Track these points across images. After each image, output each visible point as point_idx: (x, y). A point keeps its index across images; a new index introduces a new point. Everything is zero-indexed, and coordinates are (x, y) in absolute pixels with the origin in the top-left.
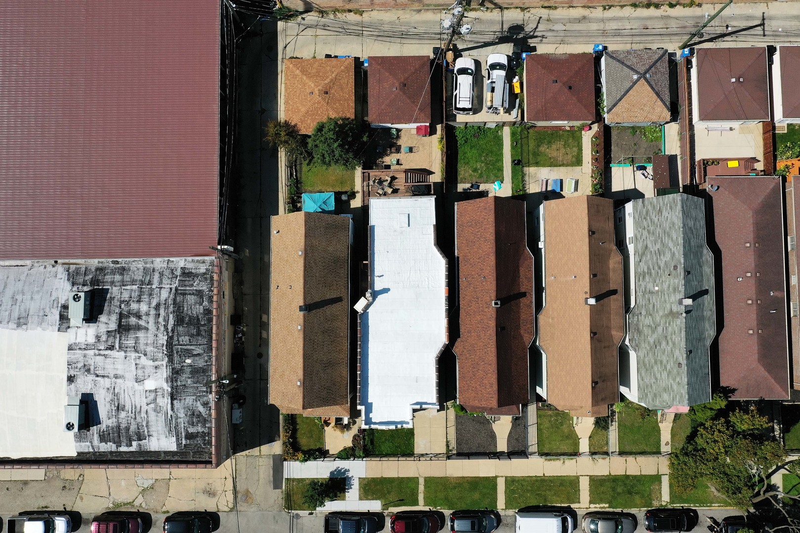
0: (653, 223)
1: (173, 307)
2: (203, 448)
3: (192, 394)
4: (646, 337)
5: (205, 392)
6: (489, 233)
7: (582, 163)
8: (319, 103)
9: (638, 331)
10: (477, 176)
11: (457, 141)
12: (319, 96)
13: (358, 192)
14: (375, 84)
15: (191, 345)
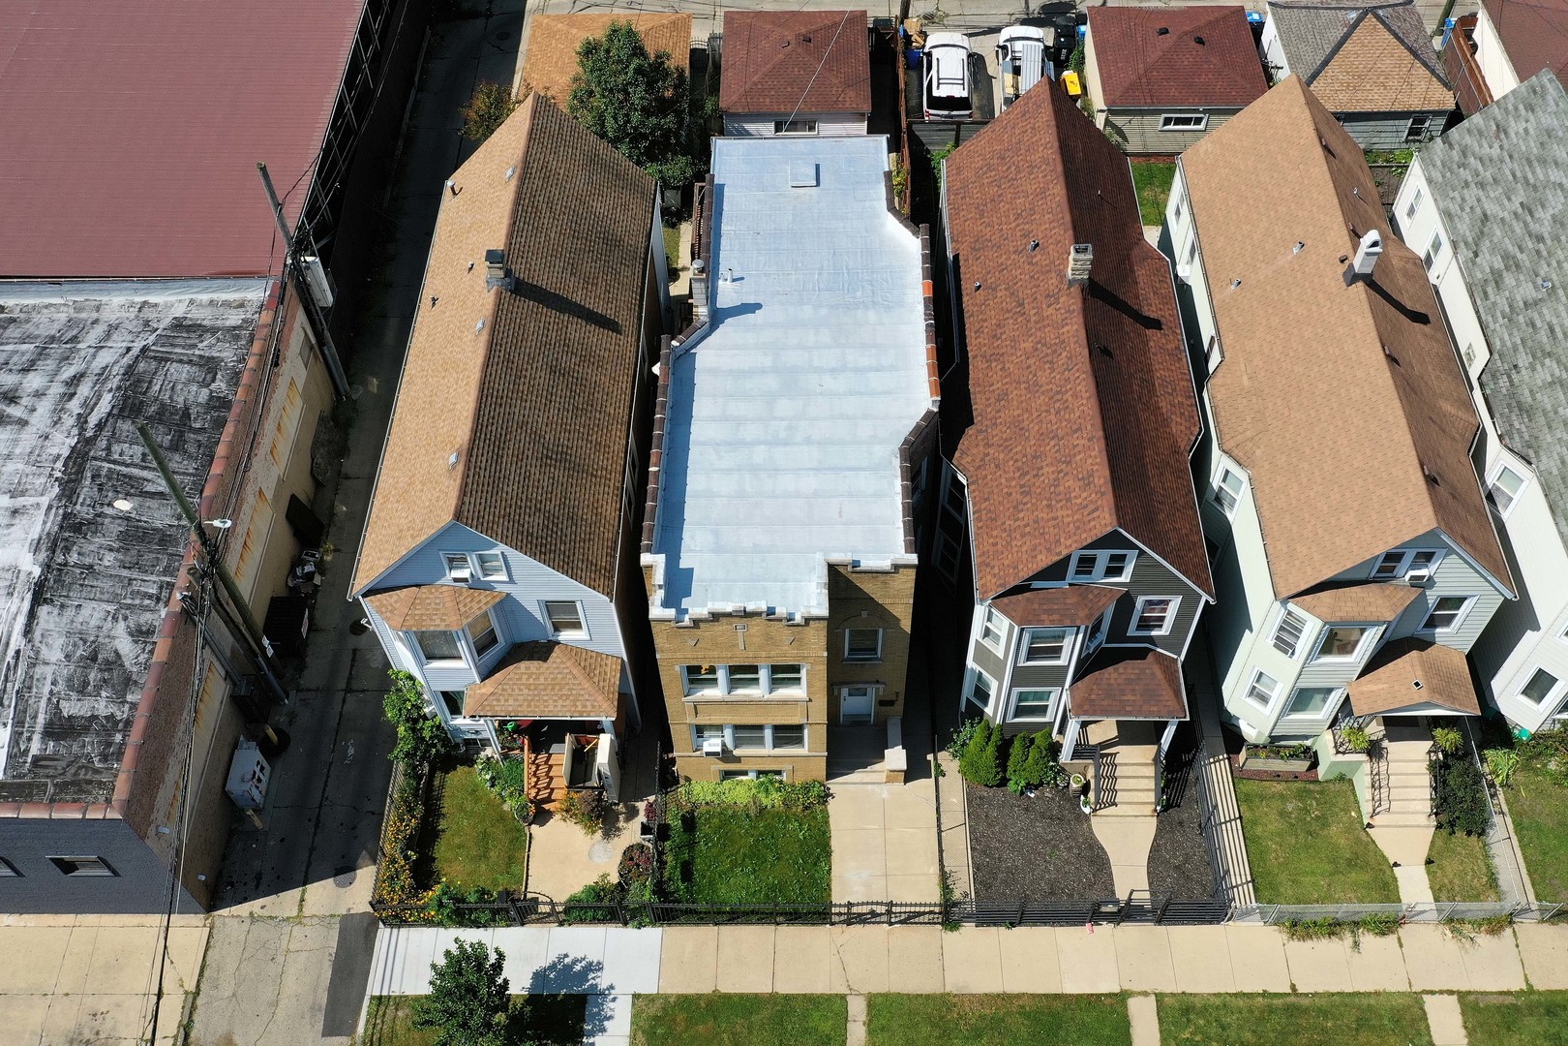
1: (121, 381)
2: (97, 771)
3: (106, 597)
5: (150, 597)
15: (144, 468)
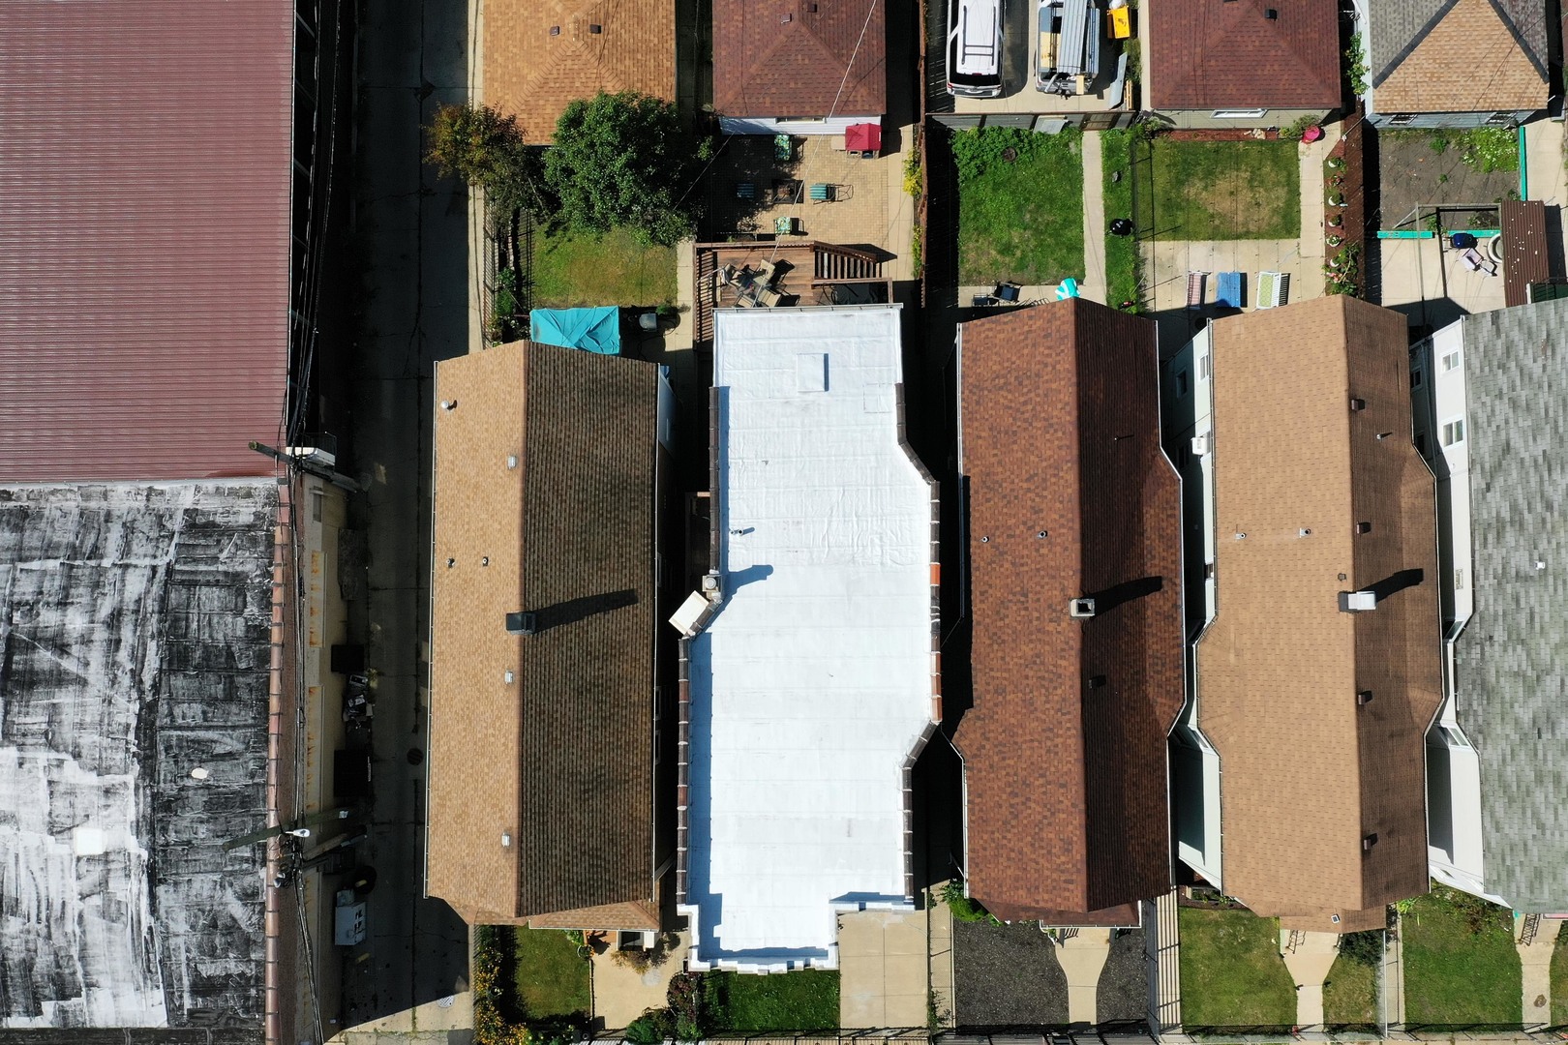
0: (1526, 379)
1: (160, 621)
2: (243, 1021)
3: (209, 868)
4: (1507, 706)
5: (247, 860)
6: (1059, 406)
7: (1299, 229)
8: (577, 56)
9: (1483, 689)
10: (1013, 265)
11: (956, 170)
12: (577, 37)
13: (684, 309)
14: (731, 7)
15: (208, 728)
